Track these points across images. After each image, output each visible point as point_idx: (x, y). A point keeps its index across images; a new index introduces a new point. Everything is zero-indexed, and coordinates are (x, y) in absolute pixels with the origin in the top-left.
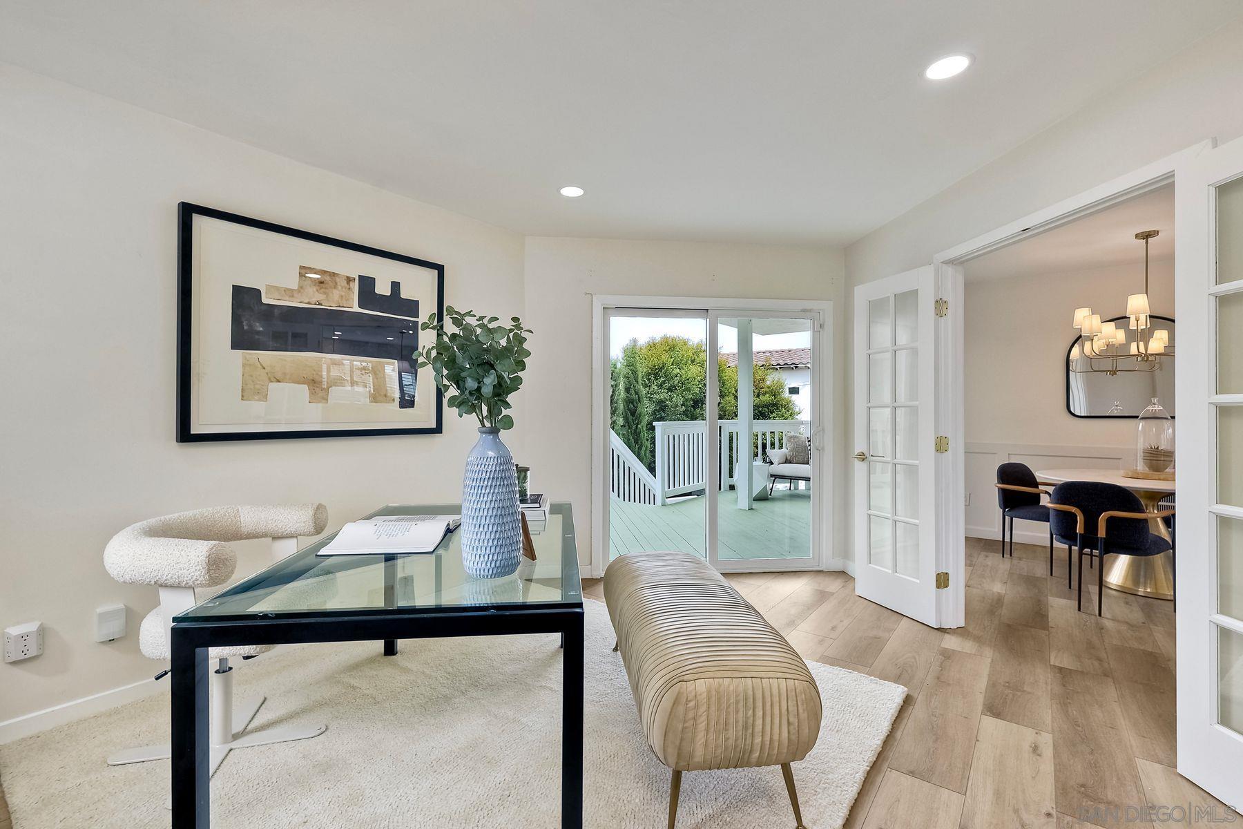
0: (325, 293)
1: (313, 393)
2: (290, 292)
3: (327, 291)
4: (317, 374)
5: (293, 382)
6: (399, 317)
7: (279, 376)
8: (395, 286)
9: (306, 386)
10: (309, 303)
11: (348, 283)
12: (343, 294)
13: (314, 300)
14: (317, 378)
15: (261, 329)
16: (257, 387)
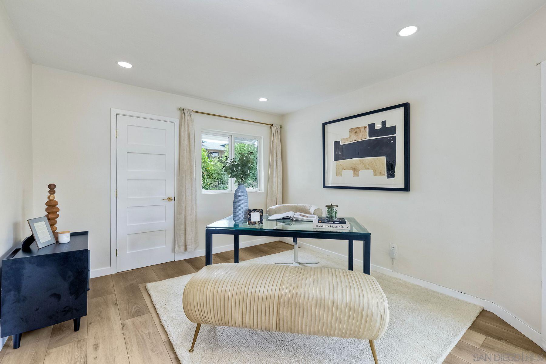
0: (357, 136)
1: (354, 173)
2: (347, 139)
3: (358, 135)
4: (355, 166)
5: (349, 170)
6: (386, 136)
7: (345, 168)
8: (384, 123)
9: (352, 171)
10: (353, 141)
11: (365, 129)
12: (363, 134)
13: (354, 140)
14: (355, 167)
15: (340, 153)
16: (340, 172)
